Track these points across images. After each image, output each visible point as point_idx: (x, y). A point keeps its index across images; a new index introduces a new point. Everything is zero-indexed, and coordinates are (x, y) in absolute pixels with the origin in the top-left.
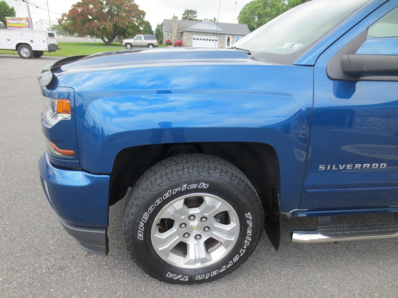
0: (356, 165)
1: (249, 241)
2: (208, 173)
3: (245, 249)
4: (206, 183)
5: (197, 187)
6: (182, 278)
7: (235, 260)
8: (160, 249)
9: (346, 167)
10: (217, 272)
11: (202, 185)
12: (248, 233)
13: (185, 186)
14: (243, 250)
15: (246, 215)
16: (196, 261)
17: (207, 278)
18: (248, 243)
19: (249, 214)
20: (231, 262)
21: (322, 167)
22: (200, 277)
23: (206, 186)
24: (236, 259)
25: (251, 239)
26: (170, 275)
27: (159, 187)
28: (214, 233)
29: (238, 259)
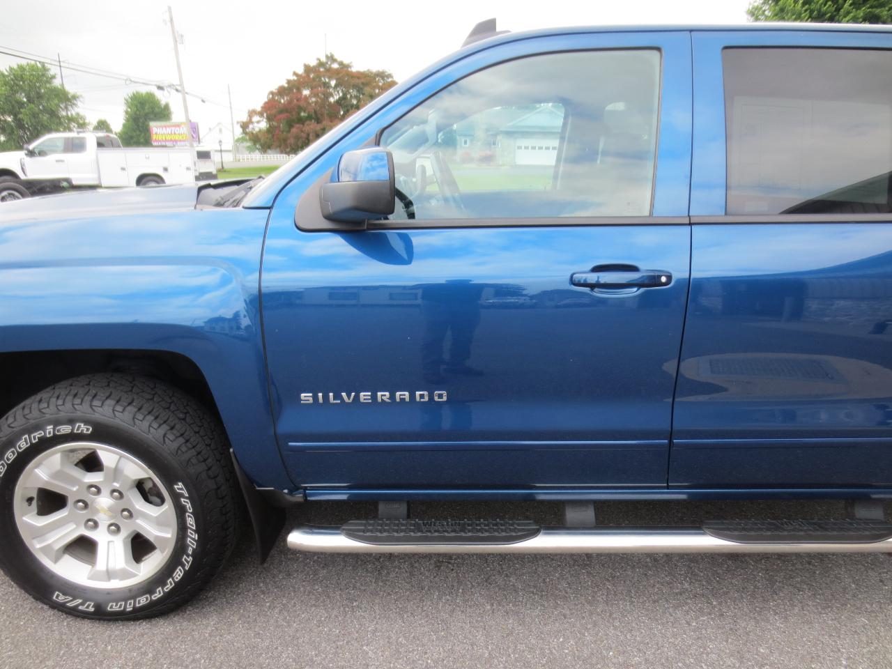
0: (379, 394)
1: (194, 539)
2: (91, 406)
3: (192, 556)
4: (86, 422)
5: (72, 430)
6: (82, 604)
7: (177, 576)
8: (38, 546)
9: (357, 397)
10: (147, 598)
11: (79, 427)
12: (190, 524)
13: (50, 428)
14: (188, 557)
15: (176, 487)
16: (109, 575)
17: (129, 609)
18: (193, 544)
19: (180, 485)
20: (171, 579)
21: (306, 397)
22: (116, 605)
23: (88, 430)
24: (179, 575)
25: (197, 535)
26: (59, 597)
27: (10, 430)
28: (139, 521)
29: (181, 575)
